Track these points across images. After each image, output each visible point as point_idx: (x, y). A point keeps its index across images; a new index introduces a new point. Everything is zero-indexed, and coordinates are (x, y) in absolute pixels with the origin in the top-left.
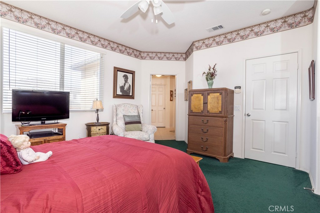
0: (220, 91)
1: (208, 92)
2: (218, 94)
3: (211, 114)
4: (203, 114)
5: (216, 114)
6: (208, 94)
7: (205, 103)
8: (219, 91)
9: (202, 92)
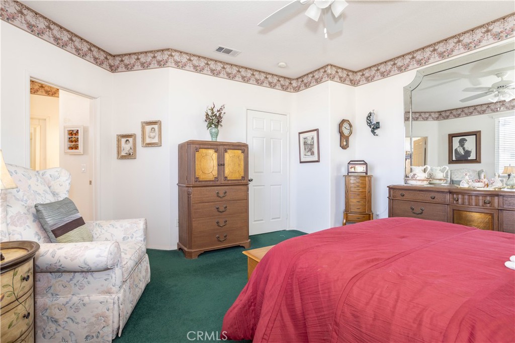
0: (242, 148)
1: (226, 147)
2: (240, 152)
3: (230, 182)
4: (218, 183)
5: (237, 182)
6: (226, 151)
7: (221, 165)
8: (240, 148)
9: (215, 147)
